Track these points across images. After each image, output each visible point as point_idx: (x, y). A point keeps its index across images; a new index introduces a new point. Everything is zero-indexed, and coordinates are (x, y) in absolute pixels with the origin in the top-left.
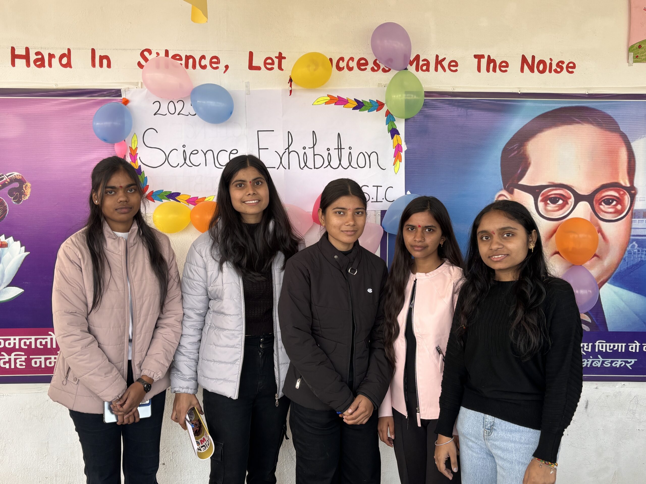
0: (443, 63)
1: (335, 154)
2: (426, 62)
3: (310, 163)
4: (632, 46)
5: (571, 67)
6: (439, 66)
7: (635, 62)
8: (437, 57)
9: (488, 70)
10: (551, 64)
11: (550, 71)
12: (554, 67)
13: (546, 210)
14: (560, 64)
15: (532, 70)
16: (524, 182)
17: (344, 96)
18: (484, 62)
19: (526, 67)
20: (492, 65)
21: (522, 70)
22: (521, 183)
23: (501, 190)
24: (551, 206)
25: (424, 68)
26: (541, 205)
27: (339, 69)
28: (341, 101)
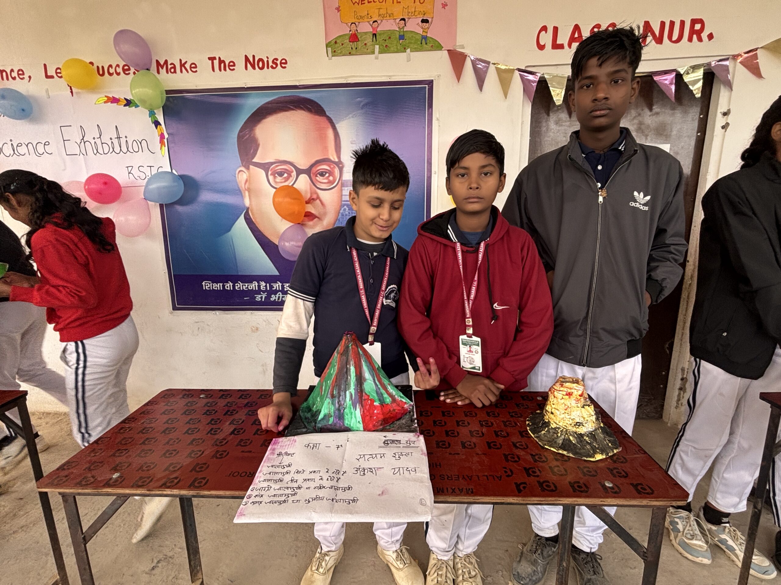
0: (186, 65)
1: (116, 142)
2: (172, 66)
3: (100, 151)
4: (330, 42)
5: (284, 63)
6: (183, 69)
7: (332, 56)
8: (181, 60)
9: (220, 70)
10: (268, 61)
11: (268, 68)
12: (271, 64)
13: (276, 182)
14: (275, 61)
15: (254, 68)
16: (255, 160)
17: (117, 96)
18: (216, 62)
19: (249, 65)
20: (222, 65)
21: (246, 68)
22: (254, 160)
23: (240, 166)
24: (279, 179)
25: (172, 70)
26: (271, 178)
27: (111, 74)
28: (115, 100)
